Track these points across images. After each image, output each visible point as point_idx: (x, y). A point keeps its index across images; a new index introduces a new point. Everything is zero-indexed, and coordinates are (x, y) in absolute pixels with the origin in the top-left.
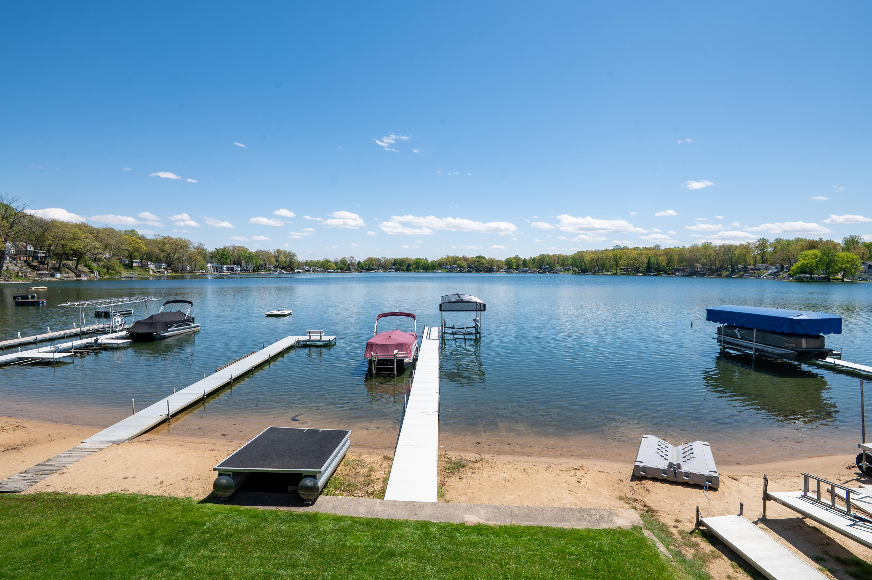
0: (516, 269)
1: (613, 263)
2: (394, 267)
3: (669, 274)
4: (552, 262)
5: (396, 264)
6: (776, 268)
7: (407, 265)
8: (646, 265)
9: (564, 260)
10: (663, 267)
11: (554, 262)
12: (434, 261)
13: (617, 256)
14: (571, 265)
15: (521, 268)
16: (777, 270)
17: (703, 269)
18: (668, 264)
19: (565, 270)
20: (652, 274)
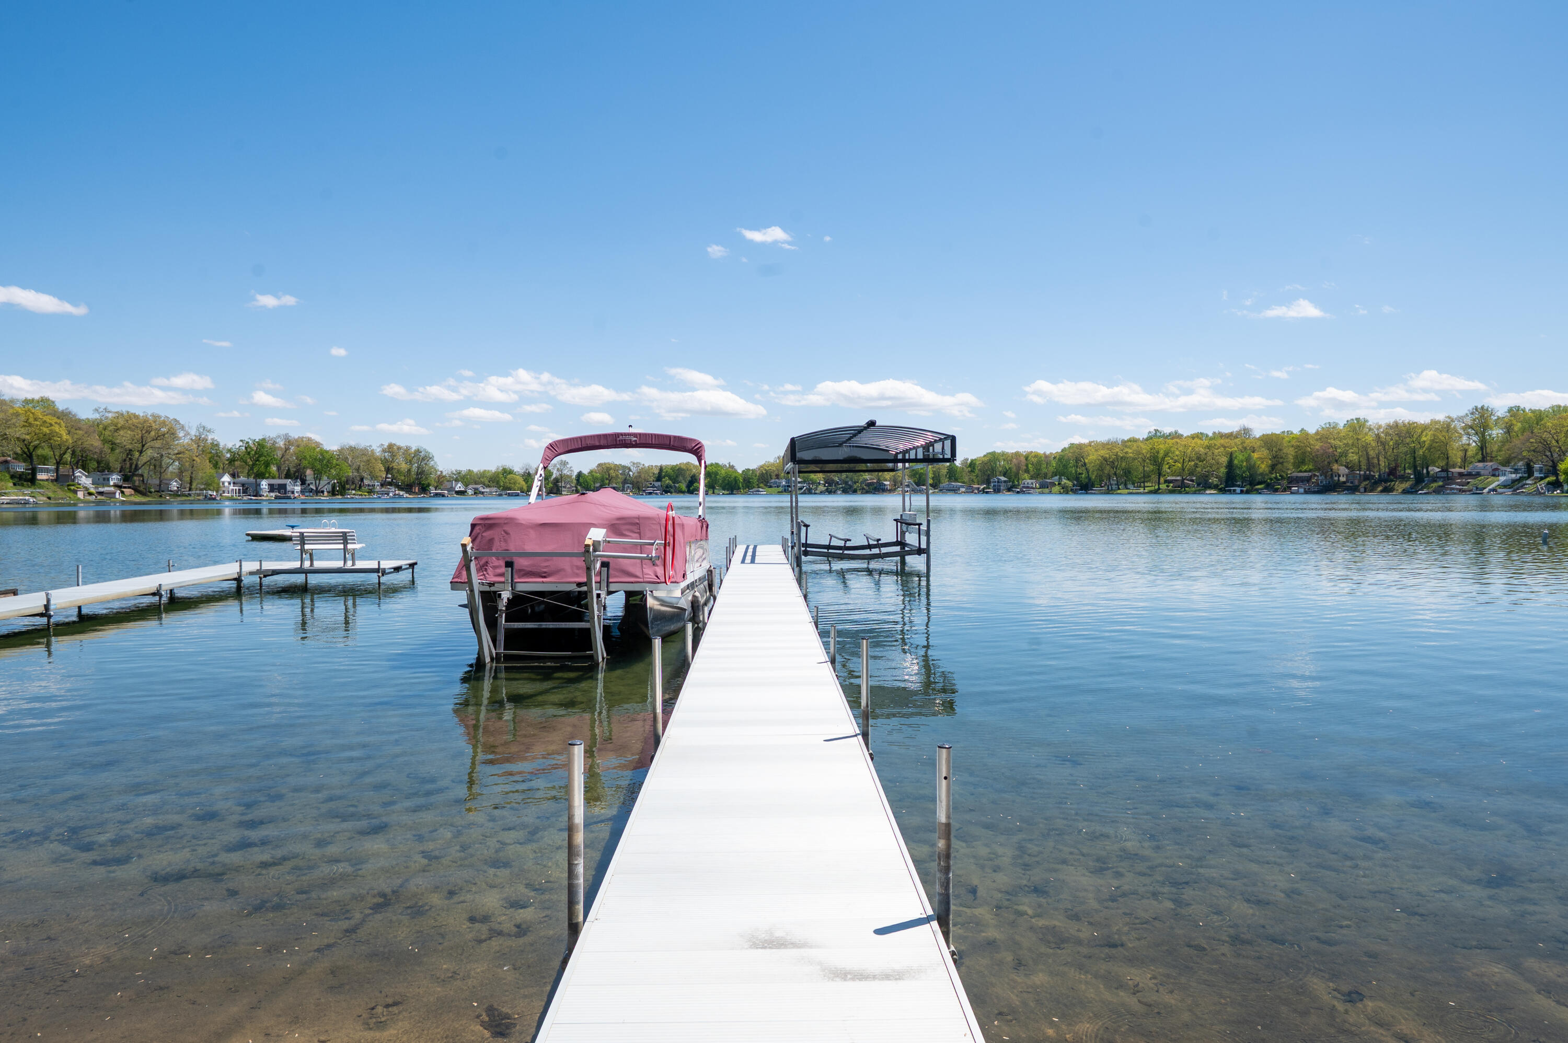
0: (934, 486)
1: (1150, 468)
2: (659, 483)
3: (1276, 491)
4: (1014, 469)
5: (664, 477)
6: (1516, 471)
7: (689, 479)
8: (1223, 470)
9: (1039, 463)
10: (1262, 474)
11: (1019, 468)
12: (748, 470)
13: (1158, 452)
14: (1054, 474)
15: (945, 483)
16: (1519, 475)
17: (1351, 477)
18: (1273, 467)
19: (1043, 486)
20: (1238, 490)
